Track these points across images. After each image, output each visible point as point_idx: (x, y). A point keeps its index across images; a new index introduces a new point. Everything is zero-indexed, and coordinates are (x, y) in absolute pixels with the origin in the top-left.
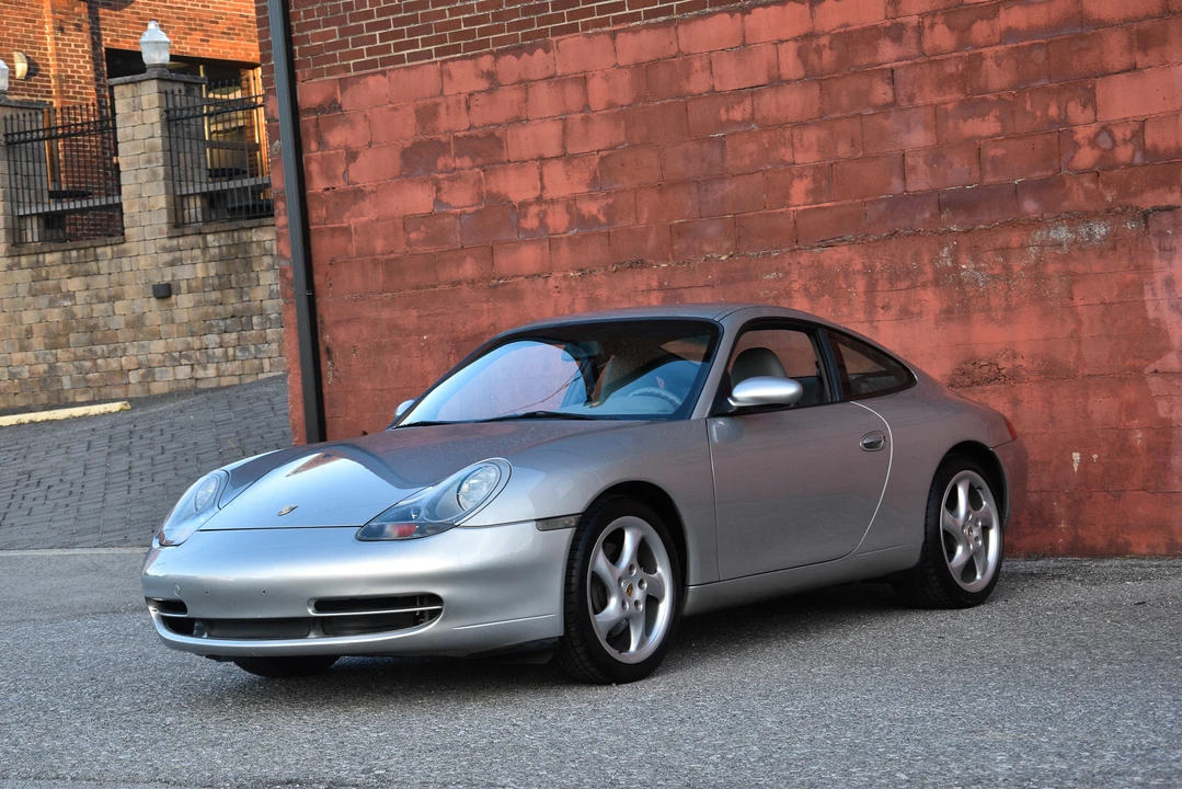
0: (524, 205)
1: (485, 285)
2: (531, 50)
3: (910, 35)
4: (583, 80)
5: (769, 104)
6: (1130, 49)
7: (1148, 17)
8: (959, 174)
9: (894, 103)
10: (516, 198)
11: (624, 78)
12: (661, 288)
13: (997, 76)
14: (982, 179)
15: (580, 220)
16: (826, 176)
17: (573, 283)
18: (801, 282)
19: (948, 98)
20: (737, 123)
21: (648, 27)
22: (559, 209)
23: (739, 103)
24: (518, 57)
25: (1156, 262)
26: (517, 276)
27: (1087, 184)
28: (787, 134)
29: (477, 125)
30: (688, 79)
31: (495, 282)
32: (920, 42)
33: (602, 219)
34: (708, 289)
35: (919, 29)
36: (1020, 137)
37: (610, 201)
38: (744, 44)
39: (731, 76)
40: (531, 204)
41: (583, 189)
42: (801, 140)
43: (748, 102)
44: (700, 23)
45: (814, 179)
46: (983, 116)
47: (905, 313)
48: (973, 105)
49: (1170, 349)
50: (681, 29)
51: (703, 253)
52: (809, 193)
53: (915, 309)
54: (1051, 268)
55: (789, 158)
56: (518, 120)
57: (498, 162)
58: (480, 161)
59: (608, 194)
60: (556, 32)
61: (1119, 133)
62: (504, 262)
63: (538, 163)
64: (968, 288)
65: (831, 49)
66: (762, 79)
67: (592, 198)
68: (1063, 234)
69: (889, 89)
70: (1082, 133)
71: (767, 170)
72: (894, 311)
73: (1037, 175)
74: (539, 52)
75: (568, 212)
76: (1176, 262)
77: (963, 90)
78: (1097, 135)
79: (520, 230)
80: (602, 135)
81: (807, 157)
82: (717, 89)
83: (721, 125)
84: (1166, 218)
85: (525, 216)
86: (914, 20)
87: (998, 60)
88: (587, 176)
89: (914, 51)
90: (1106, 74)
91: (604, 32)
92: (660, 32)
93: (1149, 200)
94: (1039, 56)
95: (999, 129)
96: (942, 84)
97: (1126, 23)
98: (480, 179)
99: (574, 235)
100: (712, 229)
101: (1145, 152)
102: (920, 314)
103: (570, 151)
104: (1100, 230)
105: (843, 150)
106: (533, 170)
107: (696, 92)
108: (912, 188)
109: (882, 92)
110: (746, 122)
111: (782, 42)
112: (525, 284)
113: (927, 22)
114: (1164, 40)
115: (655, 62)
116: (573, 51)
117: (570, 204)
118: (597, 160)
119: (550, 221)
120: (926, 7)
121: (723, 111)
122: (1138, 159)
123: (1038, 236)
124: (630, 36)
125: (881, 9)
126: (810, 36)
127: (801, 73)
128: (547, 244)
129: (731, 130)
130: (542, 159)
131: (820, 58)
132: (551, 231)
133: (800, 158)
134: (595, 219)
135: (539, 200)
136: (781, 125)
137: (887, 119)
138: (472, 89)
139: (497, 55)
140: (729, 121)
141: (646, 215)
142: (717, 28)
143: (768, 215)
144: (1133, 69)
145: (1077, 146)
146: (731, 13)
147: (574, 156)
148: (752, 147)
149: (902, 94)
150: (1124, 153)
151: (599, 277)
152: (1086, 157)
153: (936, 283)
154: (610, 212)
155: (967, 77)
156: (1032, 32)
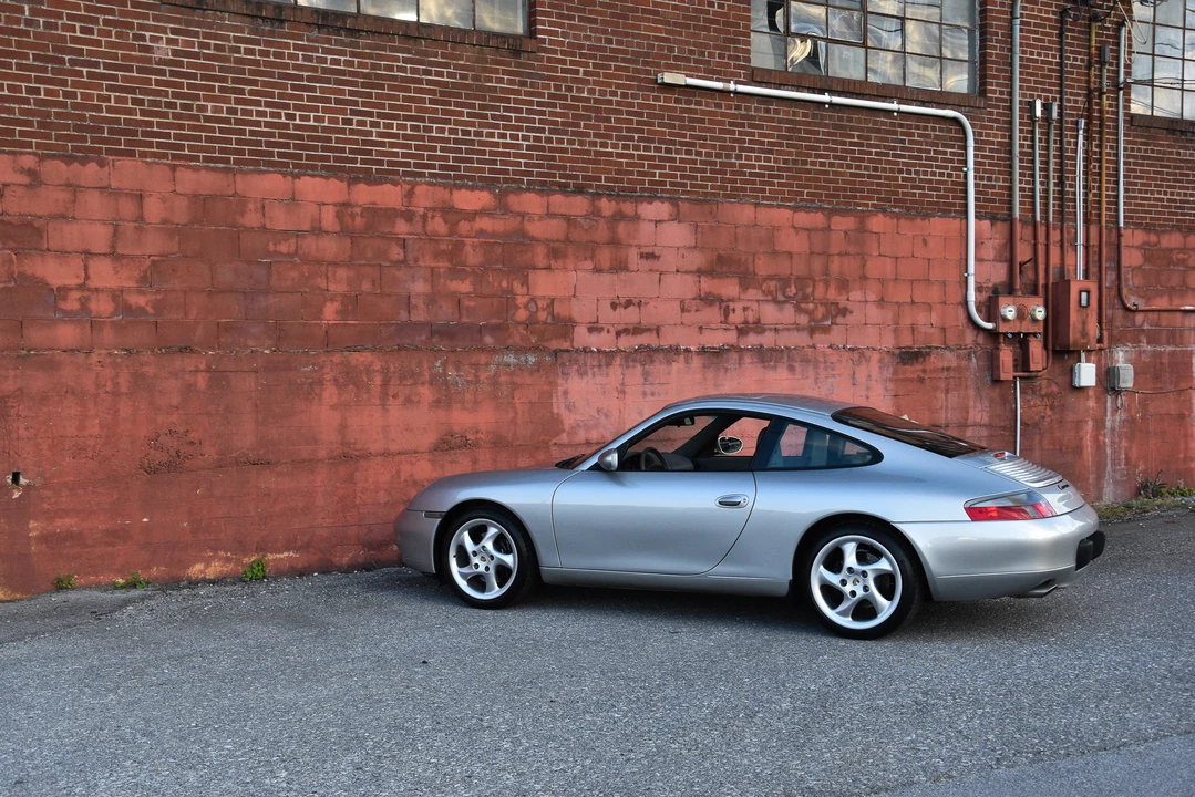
0: (63, 291)
1: (13, 354)
2: (84, 162)
3: (418, 219)
4: (140, 198)
5: (311, 245)
6: (548, 256)
7: (558, 241)
8: (445, 313)
9: (404, 261)
10: (55, 282)
11: (182, 203)
12: (208, 370)
13: (473, 257)
14: (460, 318)
15: (128, 309)
16: (352, 303)
17: (119, 360)
18: (332, 374)
19: (441, 264)
20: (281, 253)
21: (207, 168)
22: (104, 297)
23: (286, 241)
24: (68, 164)
25: (560, 381)
26: (52, 349)
27: (522, 331)
28: (324, 269)
29: (11, 211)
30: (242, 215)
31: (24, 352)
32: (424, 226)
33: (150, 310)
34: (253, 375)
35: (424, 217)
36: (485, 297)
37: (159, 297)
38: (293, 199)
39: (280, 220)
40: (72, 289)
41: (132, 284)
42: (334, 275)
43: (293, 241)
44: (256, 176)
45: (342, 303)
46: (463, 280)
47: (408, 401)
48: (457, 272)
49: (564, 431)
50: (239, 178)
51: (247, 346)
52: (337, 312)
53: (415, 399)
54: (503, 379)
55: (324, 286)
56: (64, 217)
57: (36, 249)
58: (12, 244)
59: (158, 292)
60: (110, 152)
61: (540, 304)
62: (36, 336)
63: (83, 256)
64: (451, 387)
65: (362, 216)
66: (306, 226)
67: (140, 292)
68: (511, 359)
69: (401, 252)
70: (521, 300)
71: (306, 292)
72: (401, 399)
73: (493, 321)
74: (93, 166)
75: (113, 301)
76: (569, 381)
77: (451, 261)
78: (528, 303)
79: (56, 309)
80: (154, 244)
81: (338, 288)
82: (268, 226)
83: (268, 254)
84: (566, 355)
85: (65, 299)
86: (421, 211)
87: (474, 246)
88: (136, 274)
89: (420, 230)
90: (535, 268)
91: (165, 164)
92: (221, 176)
93: (555, 344)
94: (498, 250)
95: (472, 290)
96: (437, 255)
97: (547, 242)
98: (11, 261)
99: (120, 321)
100: (256, 330)
101: (553, 316)
102: (418, 402)
103: (120, 251)
104: (532, 359)
105: (366, 286)
106: (76, 263)
107: (248, 225)
108: (414, 318)
109: (396, 253)
110: (289, 255)
111: (324, 204)
112: (64, 356)
113: (430, 214)
114: (565, 256)
115: (213, 197)
116: (128, 172)
117: (117, 295)
118: (148, 262)
119: (93, 306)
120: (429, 204)
121: (271, 244)
122: (549, 321)
123: (497, 358)
124: (189, 172)
125: (399, 200)
126: (346, 205)
127: (338, 229)
128: (88, 325)
129: (277, 259)
130: (88, 254)
131: (353, 220)
132: (94, 314)
133: (332, 287)
134: (142, 310)
135: (81, 287)
136: (319, 262)
137: (399, 270)
138: (7, 180)
139: (42, 158)
140: (275, 251)
141: (195, 312)
142: (271, 184)
143: (305, 325)
144: (548, 268)
145: (517, 308)
146: (285, 175)
147: (123, 256)
148: (294, 274)
149: (410, 257)
150: (542, 316)
151: (146, 356)
152: (522, 315)
153: (431, 384)
154: (159, 307)
155: (454, 253)
156: (494, 234)
